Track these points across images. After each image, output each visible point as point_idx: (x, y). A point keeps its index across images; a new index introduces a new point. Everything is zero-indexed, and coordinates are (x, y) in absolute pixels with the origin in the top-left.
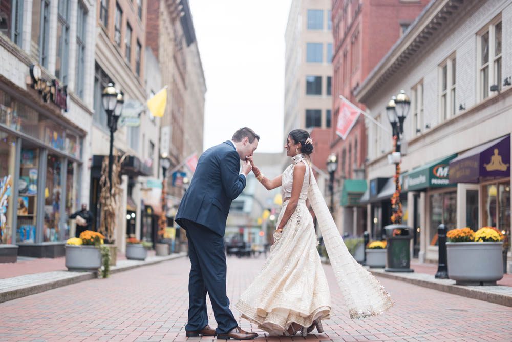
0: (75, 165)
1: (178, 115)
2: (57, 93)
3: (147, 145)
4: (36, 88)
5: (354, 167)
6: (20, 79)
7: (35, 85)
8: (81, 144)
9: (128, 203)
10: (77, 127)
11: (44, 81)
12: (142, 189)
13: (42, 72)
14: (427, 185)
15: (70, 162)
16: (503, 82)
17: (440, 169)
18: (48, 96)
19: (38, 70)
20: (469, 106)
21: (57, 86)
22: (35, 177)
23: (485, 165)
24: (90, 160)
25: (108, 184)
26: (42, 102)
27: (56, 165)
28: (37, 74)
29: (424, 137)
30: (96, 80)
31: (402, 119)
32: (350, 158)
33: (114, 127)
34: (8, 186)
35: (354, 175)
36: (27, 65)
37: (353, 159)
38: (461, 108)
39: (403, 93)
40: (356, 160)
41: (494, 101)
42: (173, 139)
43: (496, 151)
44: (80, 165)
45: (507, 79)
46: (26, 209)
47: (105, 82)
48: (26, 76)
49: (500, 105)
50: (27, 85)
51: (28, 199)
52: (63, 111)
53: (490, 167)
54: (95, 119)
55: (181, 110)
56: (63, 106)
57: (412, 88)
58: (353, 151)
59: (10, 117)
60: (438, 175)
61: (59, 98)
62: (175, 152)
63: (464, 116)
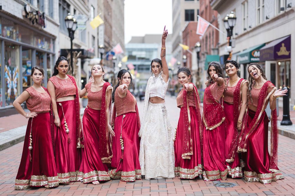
0: (51, 55)
1: (108, 17)
2: (39, 18)
3: (91, 38)
4: (28, 17)
5: (212, 47)
6: (19, 13)
7: (28, 16)
8: (54, 43)
9: (82, 73)
10: (51, 35)
11: (32, 13)
12: (89, 65)
13: (31, 7)
14: (249, 62)
15: (48, 54)
16: (287, 6)
17: (256, 52)
18: (35, 20)
19: (28, 7)
20: (271, 17)
21: (39, 14)
22: (30, 65)
23: (277, 52)
24: (59, 52)
25: (71, 69)
26: (31, 24)
27: (40, 57)
28: (28, 9)
29: (248, 33)
30: (60, 5)
31: (232, 28)
32: (210, 41)
33: (73, 37)
34: (17, 73)
35: (212, 52)
36: (23, 5)
37: (211, 42)
38: (267, 18)
39: (232, 13)
40: (213, 43)
41: (283, 16)
42: (106, 32)
43: (283, 45)
44: (54, 55)
45: (289, 4)
46: (26, 84)
47: (65, 5)
48: (22, 11)
49: (286, 18)
50: (23, 16)
51: (27, 77)
52: (43, 27)
53: (279, 54)
54: (61, 28)
55: (110, 14)
56: (43, 25)
57: (242, 4)
58: (212, 37)
59: (15, 35)
60: (255, 55)
61: (40, 21)
62: (107, 40)
63: (268, 23)
